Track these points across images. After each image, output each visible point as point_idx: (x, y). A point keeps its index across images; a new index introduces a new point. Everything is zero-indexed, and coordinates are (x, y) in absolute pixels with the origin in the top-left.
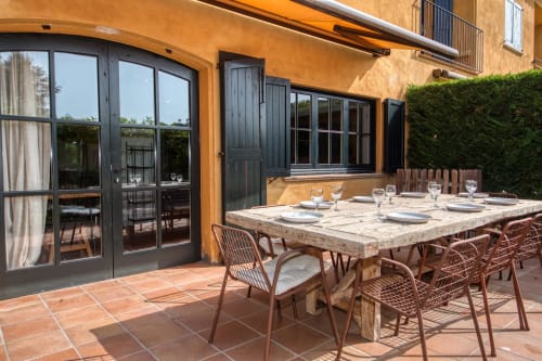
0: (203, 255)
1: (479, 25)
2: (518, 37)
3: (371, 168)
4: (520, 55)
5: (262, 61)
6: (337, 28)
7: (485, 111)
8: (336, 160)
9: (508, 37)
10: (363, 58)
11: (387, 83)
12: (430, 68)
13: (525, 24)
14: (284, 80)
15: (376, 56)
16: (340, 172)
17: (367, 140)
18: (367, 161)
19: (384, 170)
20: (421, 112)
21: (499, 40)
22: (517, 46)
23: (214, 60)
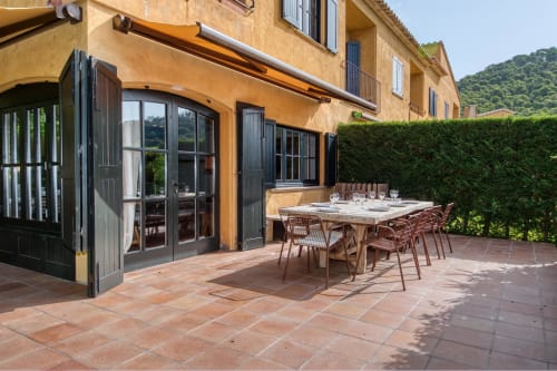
0: (221, 246)
1: (378, 79)
2: (400, 86)
3: (316, 182)
4: (401, 99)
5: (263, 108)
6: (310, 90)
7: (390, 144)
8: (296, 177)
9: (395, 87)
10: (313, 103)
11: (326, 121)
12: (350, 109)
13: (405, 76)
14: (273, 121)
15: (320, 102)
16: (299, 186)
17: (313, 161)
18: (313, 178)
19: (325, 184)
20: (348, 143)
21: (390, 88)
22: (399, 93)
23: (233, 107)
